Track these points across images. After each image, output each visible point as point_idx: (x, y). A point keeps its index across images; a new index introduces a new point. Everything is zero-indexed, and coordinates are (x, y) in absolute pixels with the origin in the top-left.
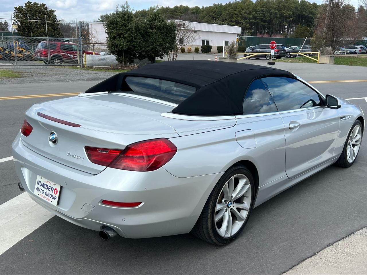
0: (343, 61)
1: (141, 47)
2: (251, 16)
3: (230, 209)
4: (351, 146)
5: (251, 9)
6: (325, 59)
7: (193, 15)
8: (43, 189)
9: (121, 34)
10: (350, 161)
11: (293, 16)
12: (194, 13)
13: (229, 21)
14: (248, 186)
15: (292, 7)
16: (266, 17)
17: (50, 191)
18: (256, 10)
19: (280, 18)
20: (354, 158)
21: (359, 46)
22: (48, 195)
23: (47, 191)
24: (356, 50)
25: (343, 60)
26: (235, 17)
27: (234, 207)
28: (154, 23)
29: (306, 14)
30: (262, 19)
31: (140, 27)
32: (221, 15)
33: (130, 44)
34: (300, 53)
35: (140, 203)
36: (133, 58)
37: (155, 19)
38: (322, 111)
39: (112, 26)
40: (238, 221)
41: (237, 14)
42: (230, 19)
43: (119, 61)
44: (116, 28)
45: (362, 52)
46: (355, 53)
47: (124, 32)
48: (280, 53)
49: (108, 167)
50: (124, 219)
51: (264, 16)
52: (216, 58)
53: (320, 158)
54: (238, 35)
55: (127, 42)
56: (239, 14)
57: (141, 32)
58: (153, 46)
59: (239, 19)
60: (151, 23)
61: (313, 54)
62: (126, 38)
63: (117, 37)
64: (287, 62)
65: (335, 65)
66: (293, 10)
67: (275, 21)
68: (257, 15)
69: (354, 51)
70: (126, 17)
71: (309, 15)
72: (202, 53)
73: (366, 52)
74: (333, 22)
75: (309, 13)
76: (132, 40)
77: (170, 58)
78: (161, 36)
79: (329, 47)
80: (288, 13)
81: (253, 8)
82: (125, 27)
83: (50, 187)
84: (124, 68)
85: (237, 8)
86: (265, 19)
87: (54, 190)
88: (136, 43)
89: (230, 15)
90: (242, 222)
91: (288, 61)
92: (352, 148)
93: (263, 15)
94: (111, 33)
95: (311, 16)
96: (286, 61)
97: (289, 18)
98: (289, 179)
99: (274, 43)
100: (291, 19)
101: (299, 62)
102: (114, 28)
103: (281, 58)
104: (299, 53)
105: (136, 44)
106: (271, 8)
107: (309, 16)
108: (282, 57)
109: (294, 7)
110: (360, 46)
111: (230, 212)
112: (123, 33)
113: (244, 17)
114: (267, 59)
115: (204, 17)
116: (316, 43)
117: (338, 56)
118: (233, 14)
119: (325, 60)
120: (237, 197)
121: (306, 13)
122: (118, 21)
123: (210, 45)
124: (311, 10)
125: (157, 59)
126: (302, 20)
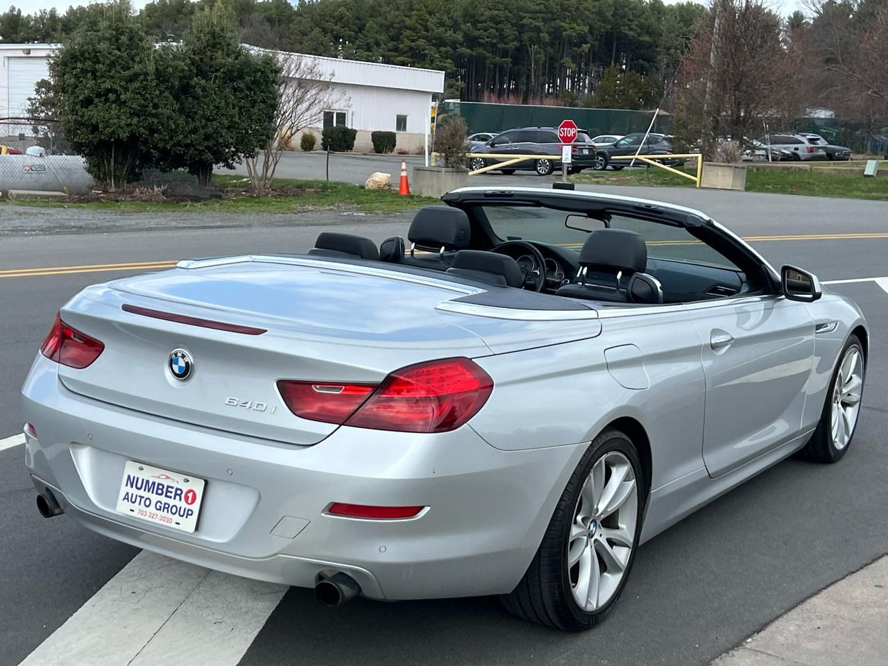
0: (771, 181)
1: (173, 133)
2: (459, 37)
3: (593, 539)
4: (840, 405)
5: (458, 14)
6: (720, 173)
7: (267, 26)
8: (146, 494)
9: (108, 91)
10: (840, 446)
11: (589, 38)
12: (270, 20)
13: (390, 50)
14: (632, 483)
15: (586, 9)
16: (505, 40)
17: (171, 497)
18: (473, 16)
19: (552, 44)
20: (846, 439)
21: (805, 136)
22: (164, 508)
23: (163, 499)
24: (796, 149)
25: (771, 179)
26: (407, 37)
27: (602, 535)
28: (212, 59)
29: (631, 33)
30: (494, 45)
31: (170, 70)
32: (361, 29)
33: (139, 122)
34: (642, 157)
35: (421, 508)
36: (141, 167)
37: (214, 46)
38: (773, 308)
39: (79, 65)
40: (609, 573)
41: (413, 29)
42: (391, 44)
43: (97, 177)
44: (94, 72)
45: (815, 153)
46: (795, 157)
47: (120, 86)
48: (580, 156)
49: (343, 424)
50: (383, 549)
51: (503, 38)
52: (402, 170)
53: (773, 431)
54: (435, 97)
55: (128, 115)
56: (419, 27)
57: (173, 85)
58: (210, 130)
59: (421, 42)
60: (201, 59)
61: (673, 159)
62: (125, 102)
63: (96, 100)
64: (605, 184)
65: (749, 194)
66: (590, 22)
67: (536, 54)
68: (476, 33)
69: (793, 150)
70: (124, 39)
71: (639, 35)
72: (323, 152)
73: (827, 154)
74: (734, 64)
75: (639, 30)
76: (145, 111)
77: (254, 166)
78: (233, 98)
79: (726, 138)
80: (577, 27)
81: (466, 9)
82: (122, 68)
83: (172, 488)
84: (120, 198)
85: (411, 9)
86: (503, 45)
87: (183, 496)
88: (156, 121)
89: (391, 29)
90: (619, 577)
91: (608, 180)
92: (842, 409)
93: (498, 34)
94: (77, 87)
95: (647, 38)
96: (600, 179)
97: (579, 46)
98: (712, 478)
99: (572, 126)
100: (586, 47)
101: (641, 185)
102: (84, 71)
103: (582, 171)
104: (636, 156)
105: (158, 123)
106: (521, 11)
107: (641, 39)
108: (584, 168)
109: (594, 10)
110: (810, 136)
111: (593, 547)
112: (115, 87)
113: (436, 40)
114: (540, 175)
115: (304, 34)
116: (687, 128)
117: (754, 167)
118: (400, 29)
119: (720, 177)
120: (609, 510)
121: (631, 29)
122: (100, 52)
123: (349, 126)
124: (646, 20)
125: (219, 170)
126: (618, 51)
